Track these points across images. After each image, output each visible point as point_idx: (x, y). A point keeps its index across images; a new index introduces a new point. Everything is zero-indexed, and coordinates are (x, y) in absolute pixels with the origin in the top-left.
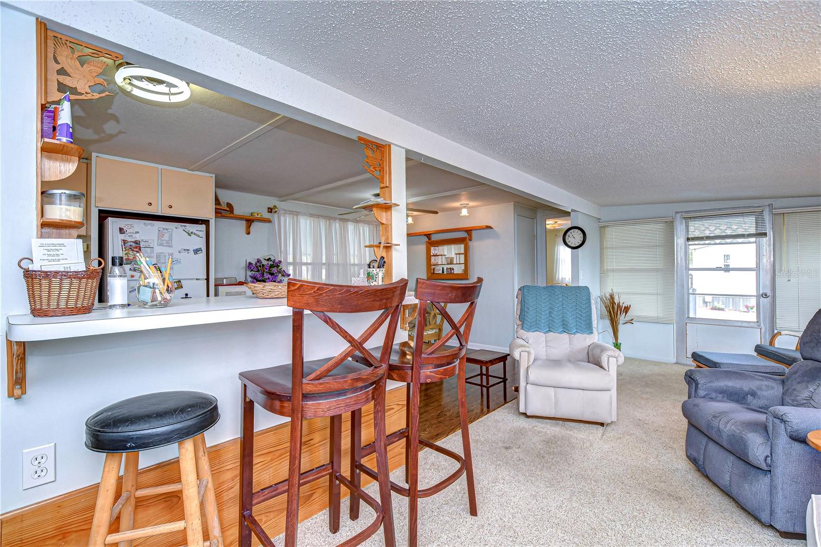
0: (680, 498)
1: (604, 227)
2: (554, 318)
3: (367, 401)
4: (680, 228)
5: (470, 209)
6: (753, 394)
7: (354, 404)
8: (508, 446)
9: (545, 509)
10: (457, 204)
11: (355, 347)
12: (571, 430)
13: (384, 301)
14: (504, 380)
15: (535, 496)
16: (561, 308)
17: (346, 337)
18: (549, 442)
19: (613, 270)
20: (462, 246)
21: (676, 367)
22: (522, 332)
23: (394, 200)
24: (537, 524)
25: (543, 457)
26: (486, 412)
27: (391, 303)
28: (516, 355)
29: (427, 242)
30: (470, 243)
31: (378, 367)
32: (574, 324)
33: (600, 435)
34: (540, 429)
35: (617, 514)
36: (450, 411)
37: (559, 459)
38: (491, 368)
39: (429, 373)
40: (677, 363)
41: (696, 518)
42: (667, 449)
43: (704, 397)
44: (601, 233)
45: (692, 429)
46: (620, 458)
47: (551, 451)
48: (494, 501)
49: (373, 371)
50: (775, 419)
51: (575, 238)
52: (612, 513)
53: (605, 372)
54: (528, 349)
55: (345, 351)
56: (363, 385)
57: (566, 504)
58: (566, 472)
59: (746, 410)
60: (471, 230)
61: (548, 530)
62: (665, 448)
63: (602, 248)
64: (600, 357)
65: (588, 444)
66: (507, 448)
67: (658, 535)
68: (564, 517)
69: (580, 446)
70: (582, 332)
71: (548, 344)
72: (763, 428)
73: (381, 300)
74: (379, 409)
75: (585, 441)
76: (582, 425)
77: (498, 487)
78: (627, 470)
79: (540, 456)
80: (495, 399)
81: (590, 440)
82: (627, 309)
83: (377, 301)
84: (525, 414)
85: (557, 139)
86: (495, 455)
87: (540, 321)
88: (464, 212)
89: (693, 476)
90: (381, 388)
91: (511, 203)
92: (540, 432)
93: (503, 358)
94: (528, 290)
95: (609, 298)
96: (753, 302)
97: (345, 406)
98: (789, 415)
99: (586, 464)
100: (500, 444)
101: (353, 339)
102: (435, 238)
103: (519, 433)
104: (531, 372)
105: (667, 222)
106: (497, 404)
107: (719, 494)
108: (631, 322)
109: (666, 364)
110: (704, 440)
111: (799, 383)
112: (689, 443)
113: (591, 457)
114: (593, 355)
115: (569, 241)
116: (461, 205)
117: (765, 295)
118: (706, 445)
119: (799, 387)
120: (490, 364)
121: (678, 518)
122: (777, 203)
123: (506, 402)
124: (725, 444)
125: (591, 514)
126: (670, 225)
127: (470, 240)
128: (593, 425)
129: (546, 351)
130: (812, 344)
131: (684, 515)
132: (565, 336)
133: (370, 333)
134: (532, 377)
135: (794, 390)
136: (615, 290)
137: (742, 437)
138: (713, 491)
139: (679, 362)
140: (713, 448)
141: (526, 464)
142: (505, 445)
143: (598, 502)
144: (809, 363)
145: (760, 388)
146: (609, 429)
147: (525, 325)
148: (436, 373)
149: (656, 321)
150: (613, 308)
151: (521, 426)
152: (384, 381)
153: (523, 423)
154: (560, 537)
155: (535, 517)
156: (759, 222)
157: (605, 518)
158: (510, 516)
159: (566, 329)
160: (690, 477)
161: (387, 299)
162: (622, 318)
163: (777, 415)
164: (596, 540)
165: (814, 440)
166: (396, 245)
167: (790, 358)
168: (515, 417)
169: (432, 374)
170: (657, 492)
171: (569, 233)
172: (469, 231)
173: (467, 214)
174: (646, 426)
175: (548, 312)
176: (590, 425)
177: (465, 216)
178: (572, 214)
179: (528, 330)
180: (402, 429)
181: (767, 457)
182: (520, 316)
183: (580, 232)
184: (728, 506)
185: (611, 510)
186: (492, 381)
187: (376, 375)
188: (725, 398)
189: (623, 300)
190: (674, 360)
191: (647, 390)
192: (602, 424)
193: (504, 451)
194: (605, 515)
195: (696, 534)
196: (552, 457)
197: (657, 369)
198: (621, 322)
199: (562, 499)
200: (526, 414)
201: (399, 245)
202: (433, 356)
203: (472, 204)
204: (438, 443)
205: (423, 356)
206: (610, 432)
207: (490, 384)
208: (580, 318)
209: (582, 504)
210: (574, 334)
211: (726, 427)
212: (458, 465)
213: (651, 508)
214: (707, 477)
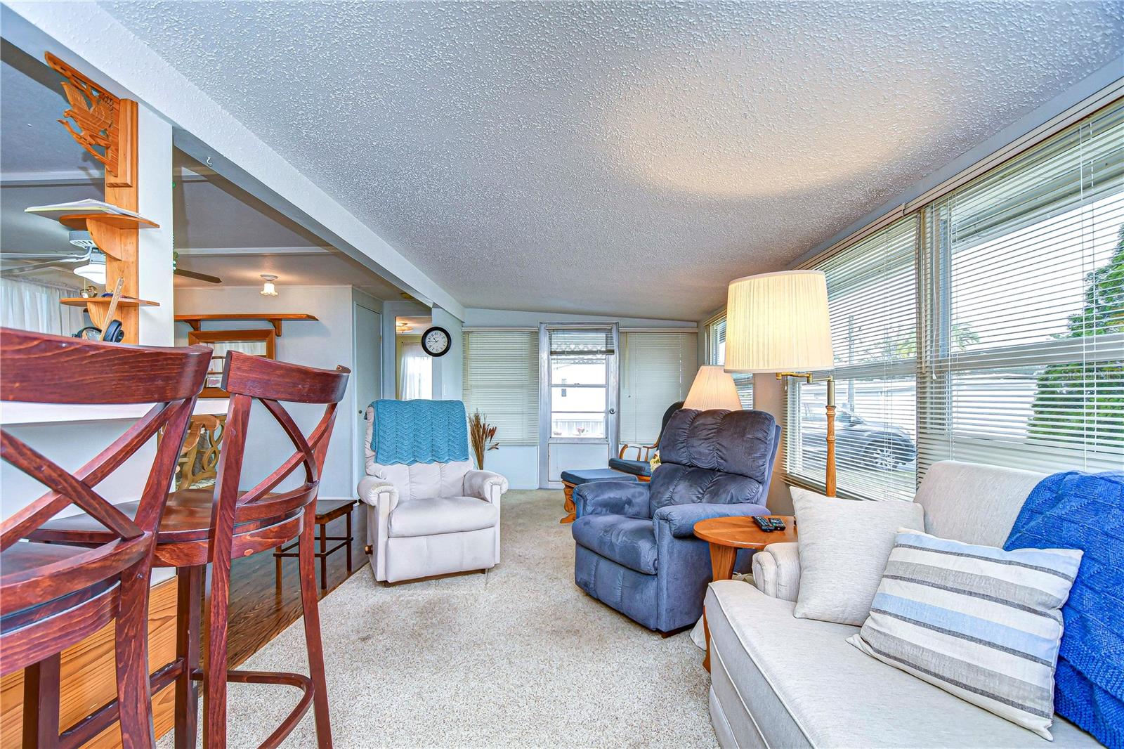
0: (578, 631)
1: (468, 333)
2: (420, 443)
3: (97, 623)
4: (544, 340)
5: (278, 284)
6: (629, 502)
7: (60, 637)
8: (365, 635)
9: (437, 707)
10: (255, 274)
11: (66, 494)
12: (449, 588)
13: (160, 383)
14: (348, 541)
15: (419, 694)
16: (430, 429)
17: (39, 468)
18: (426, 611)
19: (477, 387)
20: (264, 344)
21: (541, 493)
22: (374, 467)
23: (144, 213)
24: (430, 733)
25: (420, 635)
26: (321, 596)
27: (175, 390)
28: (372, 499)
29: (191, 334)
30: (279, 341)
31: (134, 538)
32: (446, 450)
33: (483, 586)
34: (409, 598)
35: (523, 676)
36: (254, 609)
37: (440, 631)
38: (329, 525)
39: (248, 538)
40: (540, 489)
41: (597, 647)
42: (553, 582)
43: (591, 514)
44: (464, 340)
45: (582, 551)
46: (510, 606)
47: (429, 623)
48: (358, 728)
49: (117, 547)
50: (661, 521)
51: (437, 342)
52: (517, 677)
53: (488, 504)
54: (389, 488)
55: (33, 506)
56: (89, 584)
57: (462, 688)
58: (454, 645)
59: (628, 519)
60: (281, 320)
61: (447, 734)
62: (551, 581)
63: (465, 358)
64: (481, 487)
65: (471, 600)
66: (364, 639)
67: (569, 681)
68: (463, 706)
69: (463, 605)
70: (456, 459)
71: (413, 480)
72: (650, 534)
73: (152, 379)
74: (132, 633)
75: (468, 597)
76: (459, 578)
77: (361, 703)
78: (520, 617)
79: (415, 635)
80: (333, 572)
81: (472, 594)
82: (492, 432)
83: (140, 380)
84: (385, 584)
85: (439, 190)
86: (347, 655)
87: (401, 448)
88: (269, 289)
89: (583, 603)
90: (137, 586)
91: (348, 286)
92: (408, 602)
93: (347, 509)
94: (384, 406)
95: (474, 418)
96: (601, 417)
97: (29, 649)
98: (673, 514)
99: (474, 626)
100: (354, 637)
101: (63, 474)
102: (206, 327)
103: (378, 612)
104: (395, 520)
105: (532, 332)
106: (338, 578)
107: (608, 614)
108: (495, 447)
109: (531, 490)
110: (596, 558)
111: (662, 485)
112: (579, 566)
113: (479, 616)
114: (471, 486)
115: (430, 346)
116: (261, 276)
117: (612, 411)
118: (597, 565)
119: (662, 489)
120: (327, 519)
121: (582, 654)
122: (622, 322)
123: (350, 572)
124: (617, 558)
125: (495, 687)
126: (535, 335)
127: (279, 335)
128: (473, 575)
129: (411, 489)
130: (670, 448)
131: (586, 649)
132: (435, 465)
133: (114, 457)
134: (397, 527)
135: (659, 492)
136: (480, 411)
137: (634, 546)
138: (603, 612)
139: (541, 487)
140: (604, 566)
141: (398, 652)
142: (361, 635)
143: (500, 669)
144: (667, 465)
145: (634, 496)
146: (491, 574)
147: (380, 456)
148: (264, 535)
149: (522, 444)
150: (478, 431)
151: (381, 601)
152: (144, 569)
153: (383, 595)
154: (464, 737)
155: (425, 724)
156: (608, 340)
157: (511, 687)
158: (389, 739)
159: (436, 457)
160: (580, 605)
161: (168, 379)
162: (487, 443)
163: (663, 516)
164: (508, 719)
165: (702, 532)
166: (150, 303)
167: (636, 467)
168: (369, 591)
169: (256, 538)
170: (555, 632)
171: (430, 334)
172: (276, 321)
173: (274, 293)
174: (527, 561)
175: (412, 435)
176: (470, 576)
177: (270, 296)
178: (434, 310)
179: (385, 462)
180: (168, 665)
181: (655, 560)
182: (371, 444)
183: (443, 335)
184: (618, 625)
185: (516, 673)
186: (330, 545)
187: (127, 557)
188: (608, 512)
189: (489, 421)
190: (538, 487)
191: (520, 521)
192: (483, 571)
193: (360, 645)
194: (511, 681)
195: (602, 665)
196: (431, 630)
197: (522, 498)
198: (487, 448)
199: (455, 683)
200: (386, 581)
201: (158, 305)
202: (260, 503)
203: (282, 277)
204: (241, 667)
205: (239, 505)
206: (494, 578)
207: (328, 549)
208: (453, 442)
209: (482, 680)
210: (447, 462)
211: (617, 540)
212: (301, 693)
213: (555, 654)
214: (598, 600)
